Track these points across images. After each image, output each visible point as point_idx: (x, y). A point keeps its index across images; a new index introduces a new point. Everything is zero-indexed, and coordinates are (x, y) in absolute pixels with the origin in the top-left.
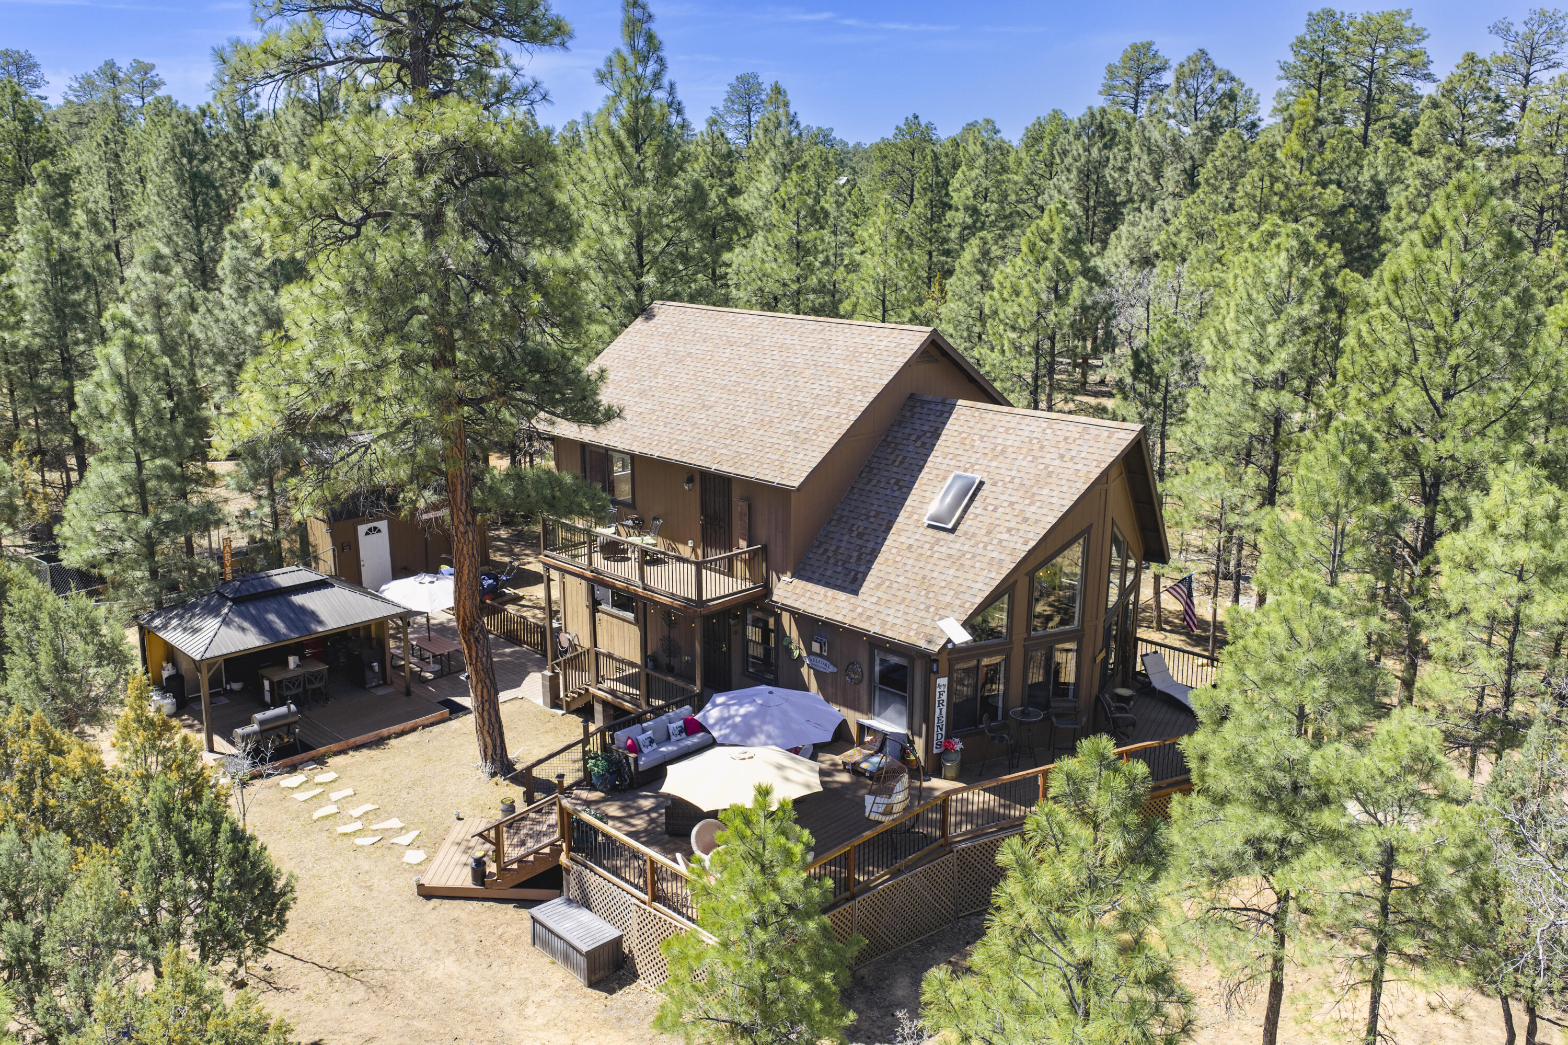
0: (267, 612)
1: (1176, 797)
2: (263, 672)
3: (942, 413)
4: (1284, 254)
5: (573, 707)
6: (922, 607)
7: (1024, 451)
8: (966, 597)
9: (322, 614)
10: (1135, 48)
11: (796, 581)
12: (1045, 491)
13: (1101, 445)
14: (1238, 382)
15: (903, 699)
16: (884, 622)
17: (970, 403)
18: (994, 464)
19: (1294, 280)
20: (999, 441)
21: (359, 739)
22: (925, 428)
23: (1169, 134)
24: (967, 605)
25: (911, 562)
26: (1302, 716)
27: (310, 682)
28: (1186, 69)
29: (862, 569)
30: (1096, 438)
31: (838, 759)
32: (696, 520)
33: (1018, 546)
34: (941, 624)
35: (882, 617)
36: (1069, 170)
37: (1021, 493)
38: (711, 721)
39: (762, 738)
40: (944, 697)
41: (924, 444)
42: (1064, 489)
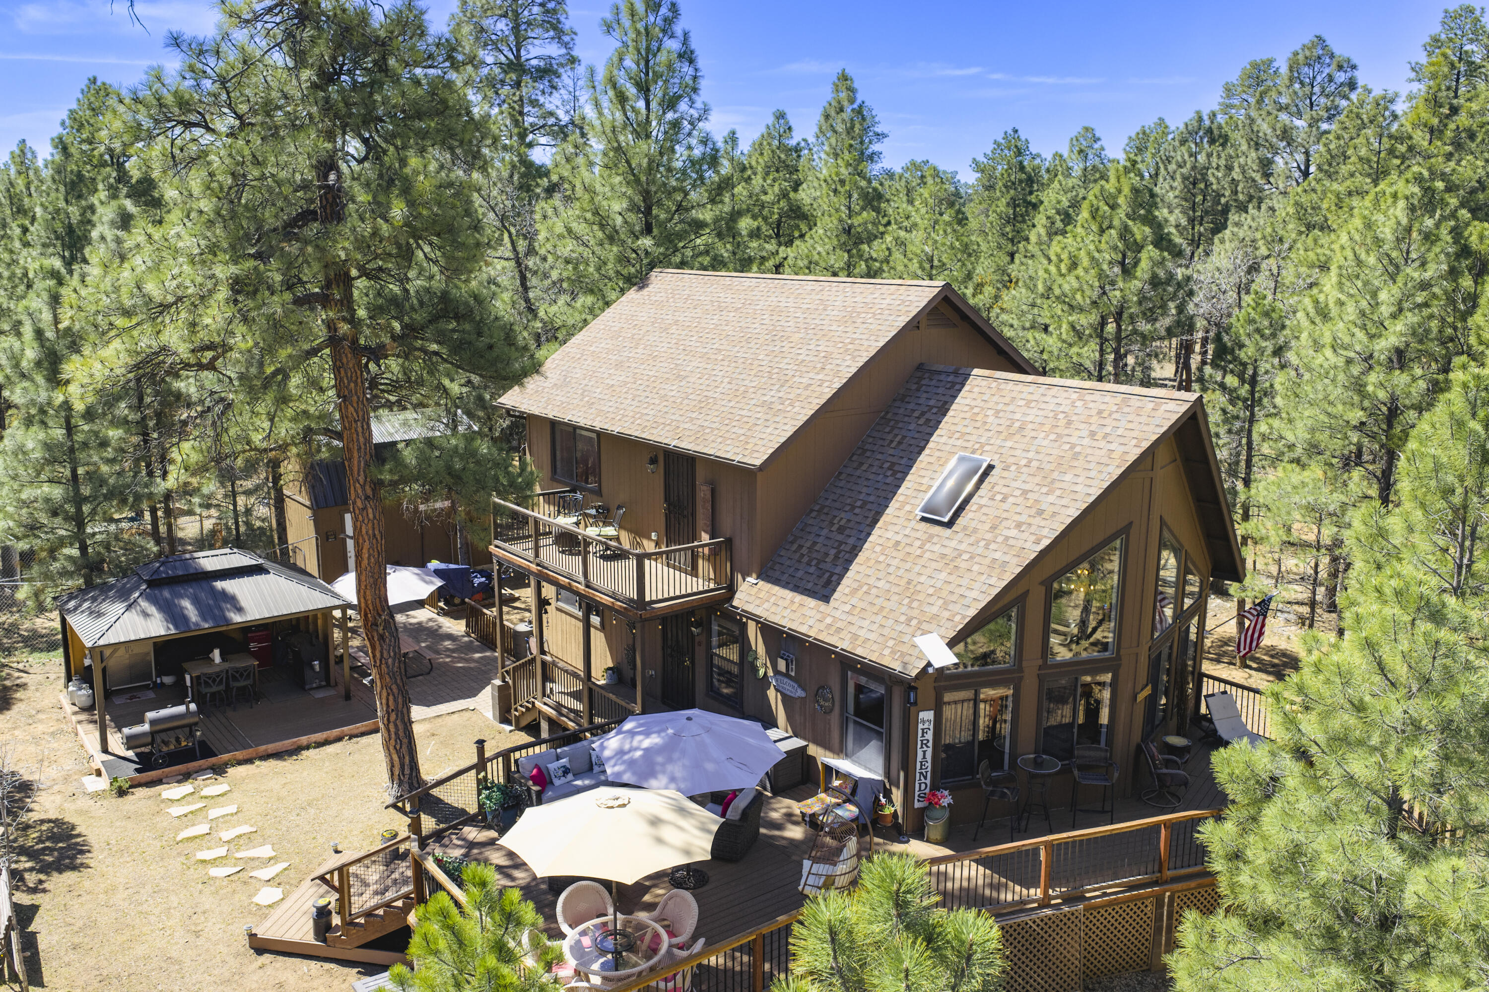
0: (182, 597)
1: (1191, 916)
2: (186, 665)
3: (954, 384)
4: (1402, 204)
5: (524, 723)
6: (903, 619)
7: (1047, 428)
8: (956, 608)
9: (244, 601)
10: (1255, 66)
11: (761, 583)
12: (1068, 477)
13: (1143, 419)
14: (1341, 361)
15: (879, 734)
16: (855, 637)
17: (987, 372)
18: (1009, 444)
19: (1415, 235)
20: (1018, 416)
21: (271, 747)
22: (932, 403)
23: (1278, 126)
24: (957, 618)
25: (895, 562)
26: (1395, 803)
27: (235, 679)
28: (1301, 57)
29: (838, 570)
30: (1139, 411)
31: (796, 807)
32: (660, 509)
33: (1028, 545)
34: (919, 640)
35: (853, 629)
36: (1173, 178)
37: (1037, 479)
38: (607, 753)
39: (663, 780)
40: (930, 736)
41: (928, 420)
42: (1092, 474)
